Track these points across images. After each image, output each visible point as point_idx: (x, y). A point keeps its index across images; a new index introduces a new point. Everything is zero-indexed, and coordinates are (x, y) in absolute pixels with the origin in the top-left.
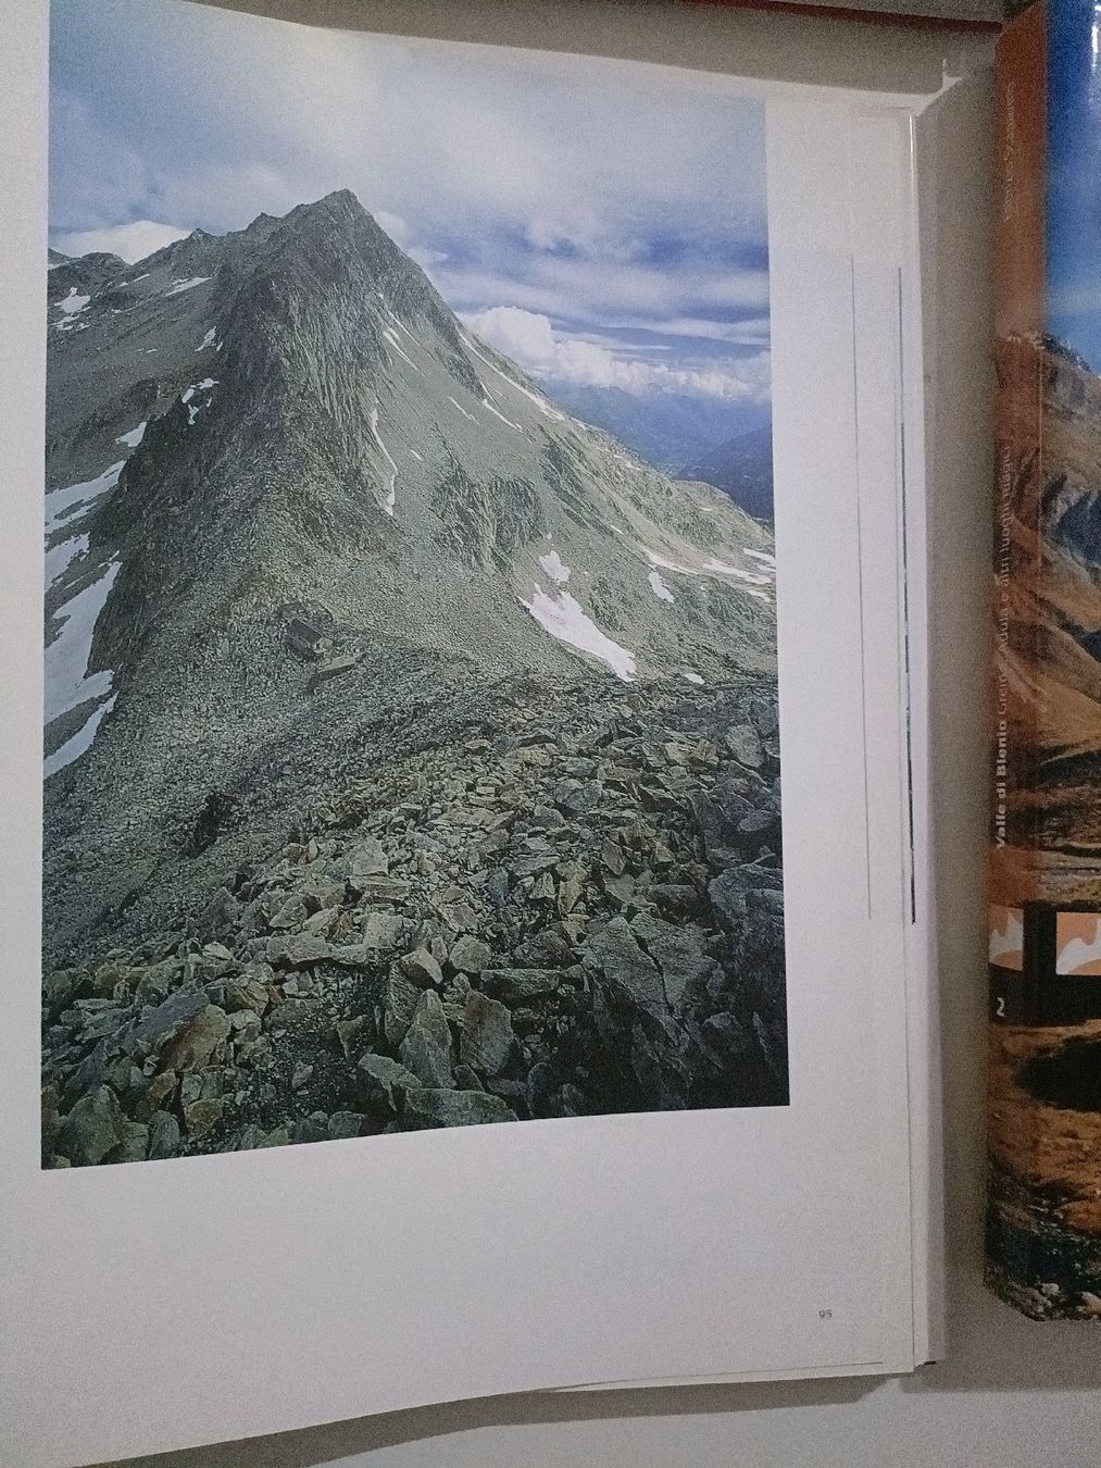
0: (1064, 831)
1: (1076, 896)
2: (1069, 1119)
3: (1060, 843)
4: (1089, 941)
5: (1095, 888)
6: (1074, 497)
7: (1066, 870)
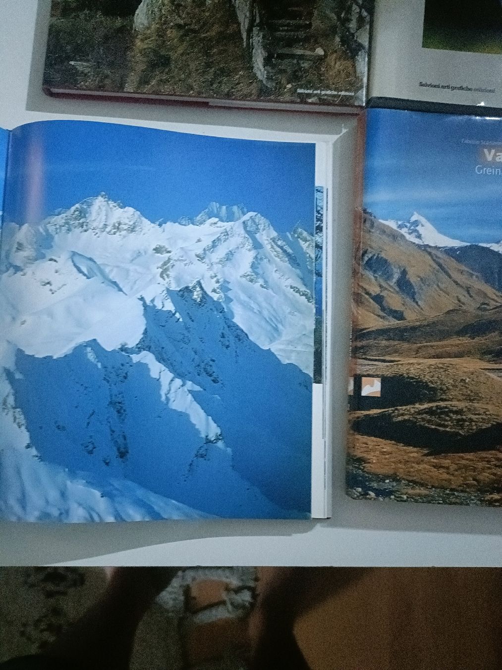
0: (364, 353)
1: (368, 373)
2: (365, 439)
3: (364, 357)
4: (372, 386)
5: (374, 370)
6: (370, 256)
7: (365, 365)
